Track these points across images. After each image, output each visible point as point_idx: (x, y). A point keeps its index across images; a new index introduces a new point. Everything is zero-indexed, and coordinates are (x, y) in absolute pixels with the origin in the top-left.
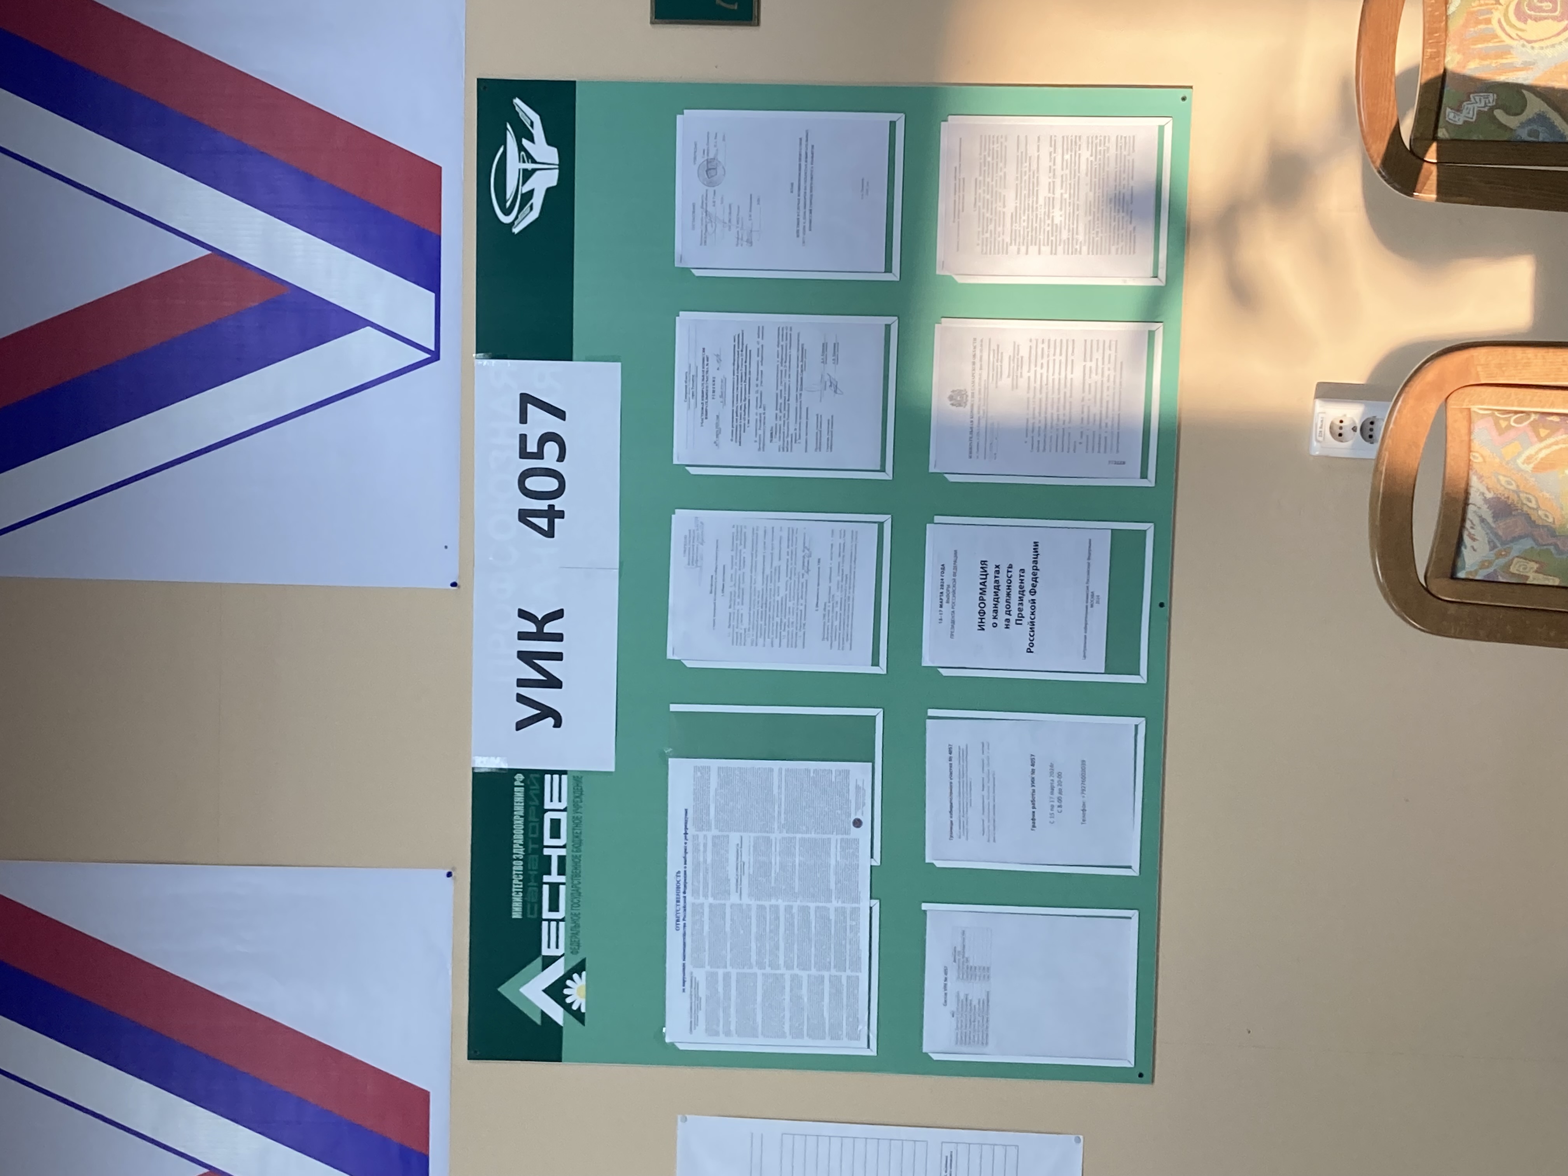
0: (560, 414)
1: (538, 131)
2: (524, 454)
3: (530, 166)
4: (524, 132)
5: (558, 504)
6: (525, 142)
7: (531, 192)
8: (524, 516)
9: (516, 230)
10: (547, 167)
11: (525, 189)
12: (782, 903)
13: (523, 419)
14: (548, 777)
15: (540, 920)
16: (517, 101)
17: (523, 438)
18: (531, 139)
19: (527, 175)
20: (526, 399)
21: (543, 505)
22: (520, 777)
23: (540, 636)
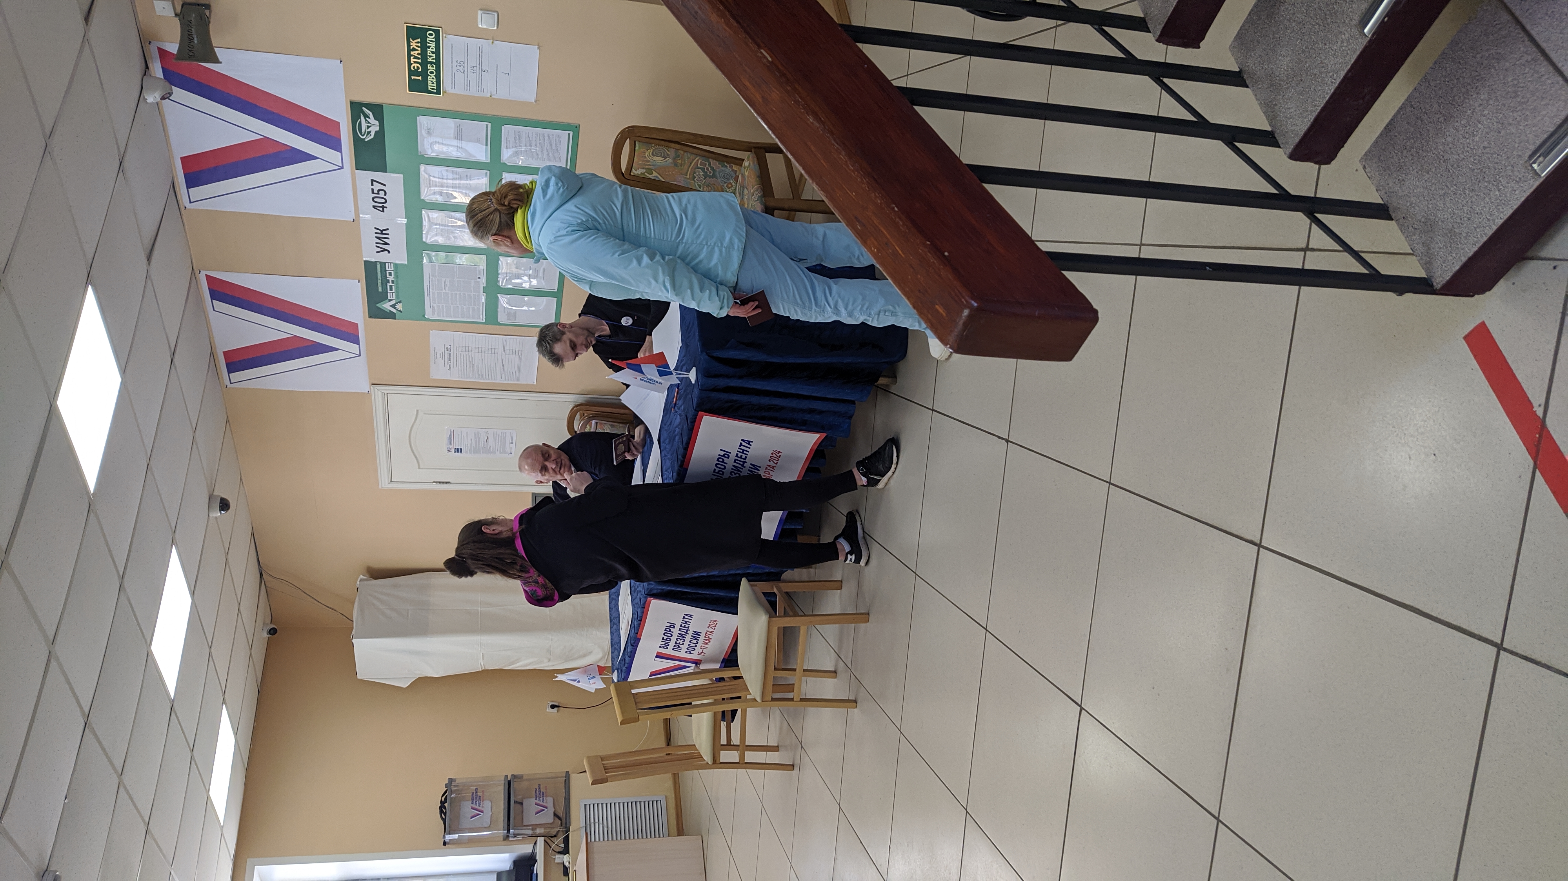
0: (385, 185)
1: (371, 116)
2: (373, 193)
3: (369, 125)
4: (366, 116)
5: (385, 205)
6: (367, 119)
7: (370, 132)
8: (374, 207)
9: (366, 140)
10: (376, 126)
11: (369, 130)
12: (458, 293)
13: (372, 185)
14: (387, 264)
15: (387, 292)
16: (364, 108)
17: (373, 190)
18: (369, 118)
19: (368, 127)
20: (372, 181)
21: (381, 205)
22: (378, 263)
23: (382, 233)
